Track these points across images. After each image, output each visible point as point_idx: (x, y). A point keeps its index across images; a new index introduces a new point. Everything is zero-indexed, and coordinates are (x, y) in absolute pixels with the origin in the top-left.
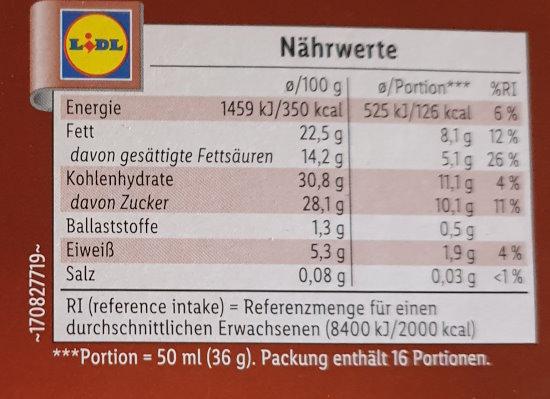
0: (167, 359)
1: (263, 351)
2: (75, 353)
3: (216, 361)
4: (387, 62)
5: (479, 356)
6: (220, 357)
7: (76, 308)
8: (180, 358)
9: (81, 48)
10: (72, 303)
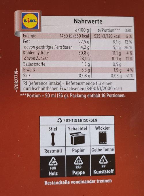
0: (48, 96)
1: (71, 94)
2: (26, 95)
3: (59, 96)
4: (100, 24)
5: (123, 95)
6: (60, 95)
7: (26, 84)
8: (51, 96)
9: (27, 22)
10: (25, 82)
